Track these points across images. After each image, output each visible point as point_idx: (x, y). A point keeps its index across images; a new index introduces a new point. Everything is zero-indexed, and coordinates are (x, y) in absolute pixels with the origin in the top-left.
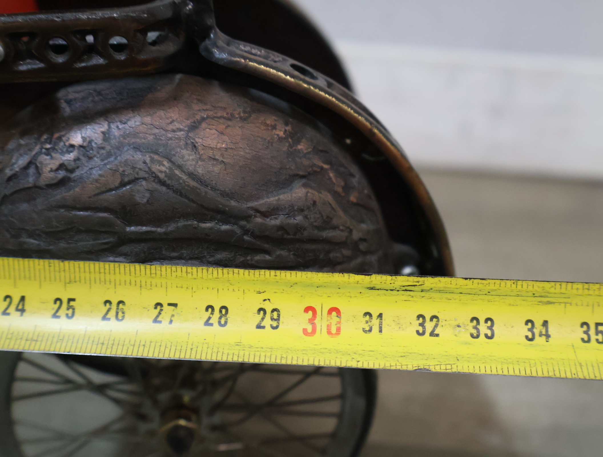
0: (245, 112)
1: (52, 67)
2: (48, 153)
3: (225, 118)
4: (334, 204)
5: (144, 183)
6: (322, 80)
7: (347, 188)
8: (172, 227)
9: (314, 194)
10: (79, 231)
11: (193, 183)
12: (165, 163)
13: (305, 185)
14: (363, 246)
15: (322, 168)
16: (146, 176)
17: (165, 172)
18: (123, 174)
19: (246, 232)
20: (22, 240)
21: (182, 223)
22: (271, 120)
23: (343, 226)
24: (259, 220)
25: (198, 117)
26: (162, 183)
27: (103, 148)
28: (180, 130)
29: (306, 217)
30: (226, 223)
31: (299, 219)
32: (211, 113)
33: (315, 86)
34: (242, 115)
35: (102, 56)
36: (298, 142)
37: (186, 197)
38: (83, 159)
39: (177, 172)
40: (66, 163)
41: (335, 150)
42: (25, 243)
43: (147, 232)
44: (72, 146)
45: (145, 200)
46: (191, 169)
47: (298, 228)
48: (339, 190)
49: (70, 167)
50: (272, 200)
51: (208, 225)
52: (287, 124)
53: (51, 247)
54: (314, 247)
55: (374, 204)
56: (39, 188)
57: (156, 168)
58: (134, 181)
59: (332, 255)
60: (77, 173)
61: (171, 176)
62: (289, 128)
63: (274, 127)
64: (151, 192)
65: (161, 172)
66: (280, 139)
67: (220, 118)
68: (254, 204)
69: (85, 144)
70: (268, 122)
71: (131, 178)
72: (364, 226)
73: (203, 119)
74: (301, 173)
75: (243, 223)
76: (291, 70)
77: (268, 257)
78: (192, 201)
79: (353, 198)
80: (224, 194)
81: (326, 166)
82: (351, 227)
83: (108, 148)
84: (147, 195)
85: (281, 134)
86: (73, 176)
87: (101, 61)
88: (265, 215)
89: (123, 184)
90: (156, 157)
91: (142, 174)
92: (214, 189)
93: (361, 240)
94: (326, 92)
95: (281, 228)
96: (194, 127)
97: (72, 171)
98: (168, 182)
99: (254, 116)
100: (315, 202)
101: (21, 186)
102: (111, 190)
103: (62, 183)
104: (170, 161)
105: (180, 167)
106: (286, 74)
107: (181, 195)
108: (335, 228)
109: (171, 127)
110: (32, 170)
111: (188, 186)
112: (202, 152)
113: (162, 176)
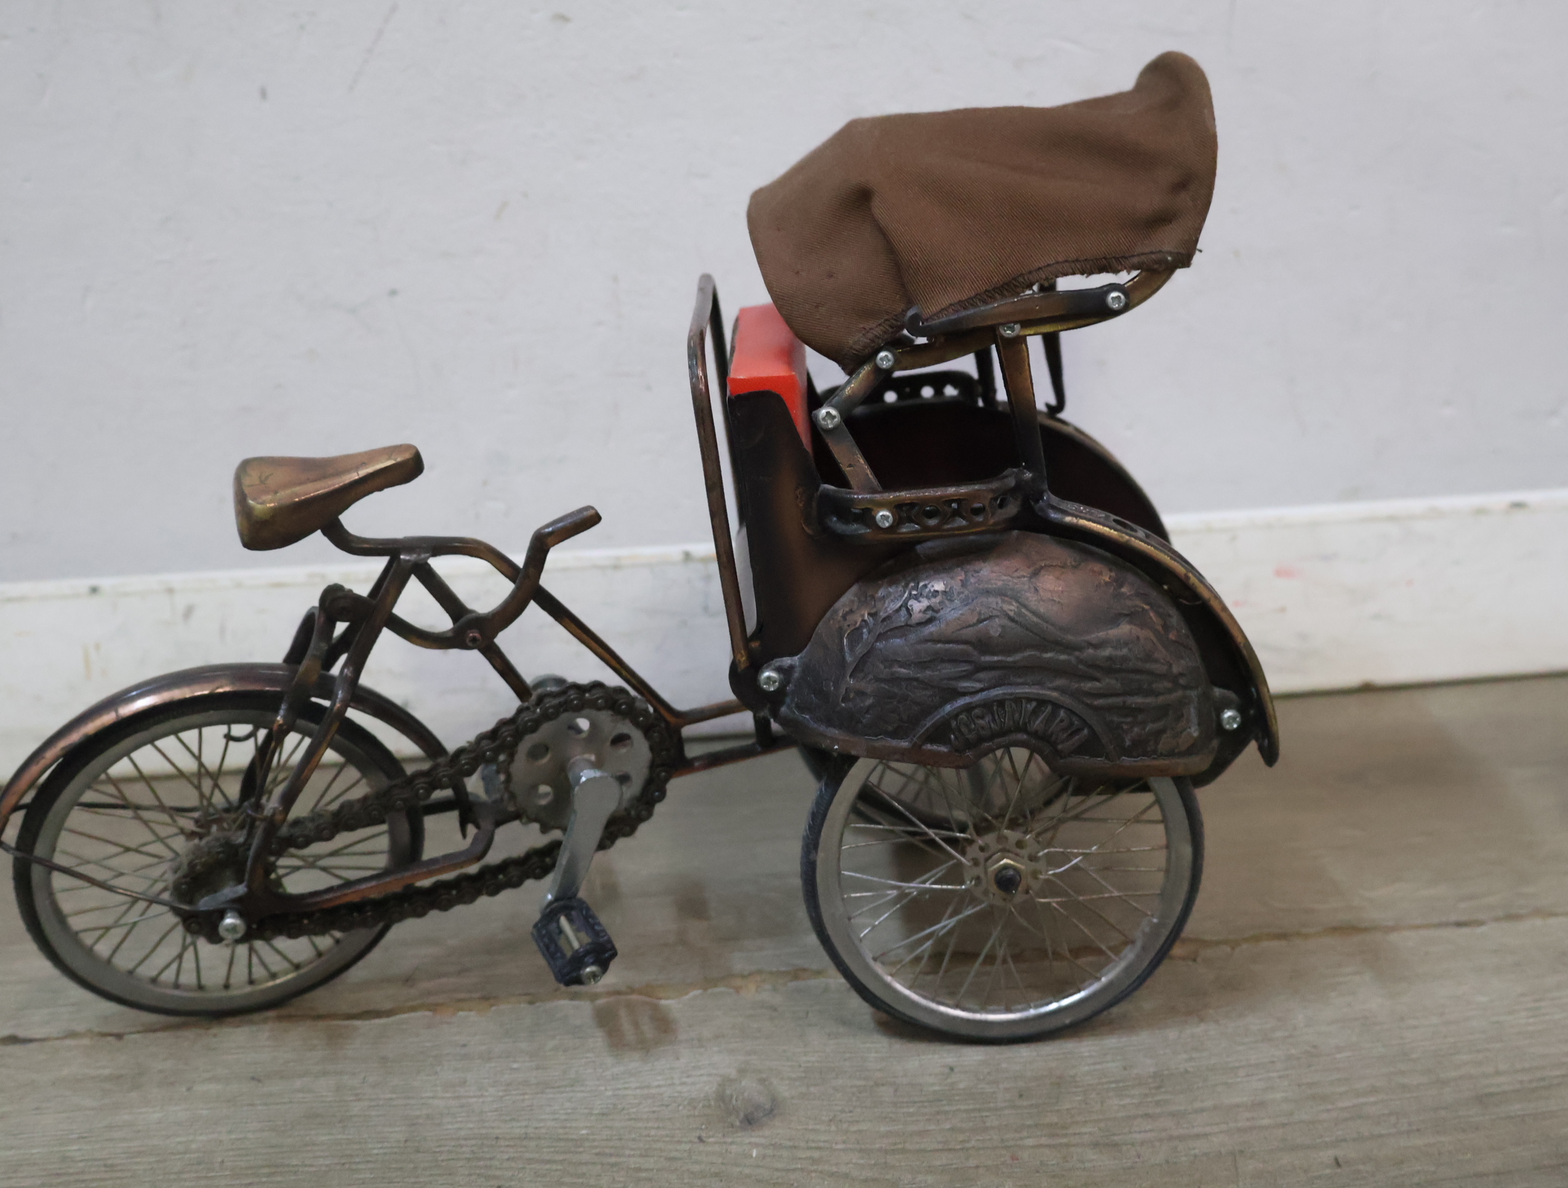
0: (1075, 561)
1: (926, 529)
2: (916, 598)
3: (1059, 566)
4: (1155, 640)
5: (997, 620)
6: (1141, 532)
7: (1166, 627)
8: (1018, 657)
9: (1136, 630)
10: (943, 661)
11: (1035, 619)
12: (1014, 603)
13: (1130, 623)
14: (1182, 681)
15: (1143, 608)
16: (999, 614)
17: (1014, 611)
18: (980, 614)
19: (1080, 661)
20: (894, 669)
21: (1027, 653)
22: (1097, 567)
23: (1164, 660)
24: (1091, 651)
25: (1037, 566)
26: (1012, 619)
27: (963, 593)
28: (1024, 577)
29: (1131, 650)
30: (1063, 653)
31: (1125, 651)
32: (1048, 563)
33: (1136, 538)
34: (1073, 563)
35: (963, 518)
36: (1121, 586)
37: (1032, 632)
38: (947, 602)
39: (1023, 610)
40: (932, 605)
41: (1154, 594)
42: (897, 672)
43: (998, 661)
44: (937, 591)
45: (998, 634)
46: (1034, 608)
47: (1125, 659)
48: (1160, 628)
49: (935, 609)
50: (1102, 634)
51: (1049, 655)
52: (1111, 570)
53: (919, 675)
54: (1138, 677)
55: (1191, 642)
56: (910, 626)
57: (1006, 607)
58: (990, 618)
59: (1154, 686)
60: (942, 612)
61: (1020, 614)
62: (1113, 574)
63: (1101, 573)
64: (1003, 627)
65: (1011, 610)
66: (1107, 583)
67: (1055, 566)
68: (1088, 638)
69: (948, 590)
70: (1095, 569)
71: (987, 616)
72: (1183, 662)
73: (1042, 568)
74: (1125, 612)
75: (1077, 653)
76: (1114, 524)
77: (1098, 684)
78: (1036, 634)
79: (1172, 636)
80: (1061, 629)
81: (1146, 607)
82: (1171, 662)
83: (966, 592)
84: (1000, 630)
85: (1107, 579)
86: (938, 615)
87: (964, 523)
88: (1096, 646)
89: (980, 621)
90: (1006, 599)
91: (995, 613)
92: (1053, 625)
93: (1181, 675)
94: (1145, 542)
95: (1110, 658)
96: (1036, 574)
97: (937, 611)
98: (1017, 618)
99: (1083, 564)
100: (1138, 638)
101: (894, 625)
102: (970, 626)
103: (930, 621)
104: (1017, 601)
105: (1025, 607)
106: (1111, 528)
107: (1027, 629)
108: (1156, 661)
109: (1016, 574)
110: (903, 612)
111: (1033, 622)
112: (1042, 594)
113: (1012, 614)
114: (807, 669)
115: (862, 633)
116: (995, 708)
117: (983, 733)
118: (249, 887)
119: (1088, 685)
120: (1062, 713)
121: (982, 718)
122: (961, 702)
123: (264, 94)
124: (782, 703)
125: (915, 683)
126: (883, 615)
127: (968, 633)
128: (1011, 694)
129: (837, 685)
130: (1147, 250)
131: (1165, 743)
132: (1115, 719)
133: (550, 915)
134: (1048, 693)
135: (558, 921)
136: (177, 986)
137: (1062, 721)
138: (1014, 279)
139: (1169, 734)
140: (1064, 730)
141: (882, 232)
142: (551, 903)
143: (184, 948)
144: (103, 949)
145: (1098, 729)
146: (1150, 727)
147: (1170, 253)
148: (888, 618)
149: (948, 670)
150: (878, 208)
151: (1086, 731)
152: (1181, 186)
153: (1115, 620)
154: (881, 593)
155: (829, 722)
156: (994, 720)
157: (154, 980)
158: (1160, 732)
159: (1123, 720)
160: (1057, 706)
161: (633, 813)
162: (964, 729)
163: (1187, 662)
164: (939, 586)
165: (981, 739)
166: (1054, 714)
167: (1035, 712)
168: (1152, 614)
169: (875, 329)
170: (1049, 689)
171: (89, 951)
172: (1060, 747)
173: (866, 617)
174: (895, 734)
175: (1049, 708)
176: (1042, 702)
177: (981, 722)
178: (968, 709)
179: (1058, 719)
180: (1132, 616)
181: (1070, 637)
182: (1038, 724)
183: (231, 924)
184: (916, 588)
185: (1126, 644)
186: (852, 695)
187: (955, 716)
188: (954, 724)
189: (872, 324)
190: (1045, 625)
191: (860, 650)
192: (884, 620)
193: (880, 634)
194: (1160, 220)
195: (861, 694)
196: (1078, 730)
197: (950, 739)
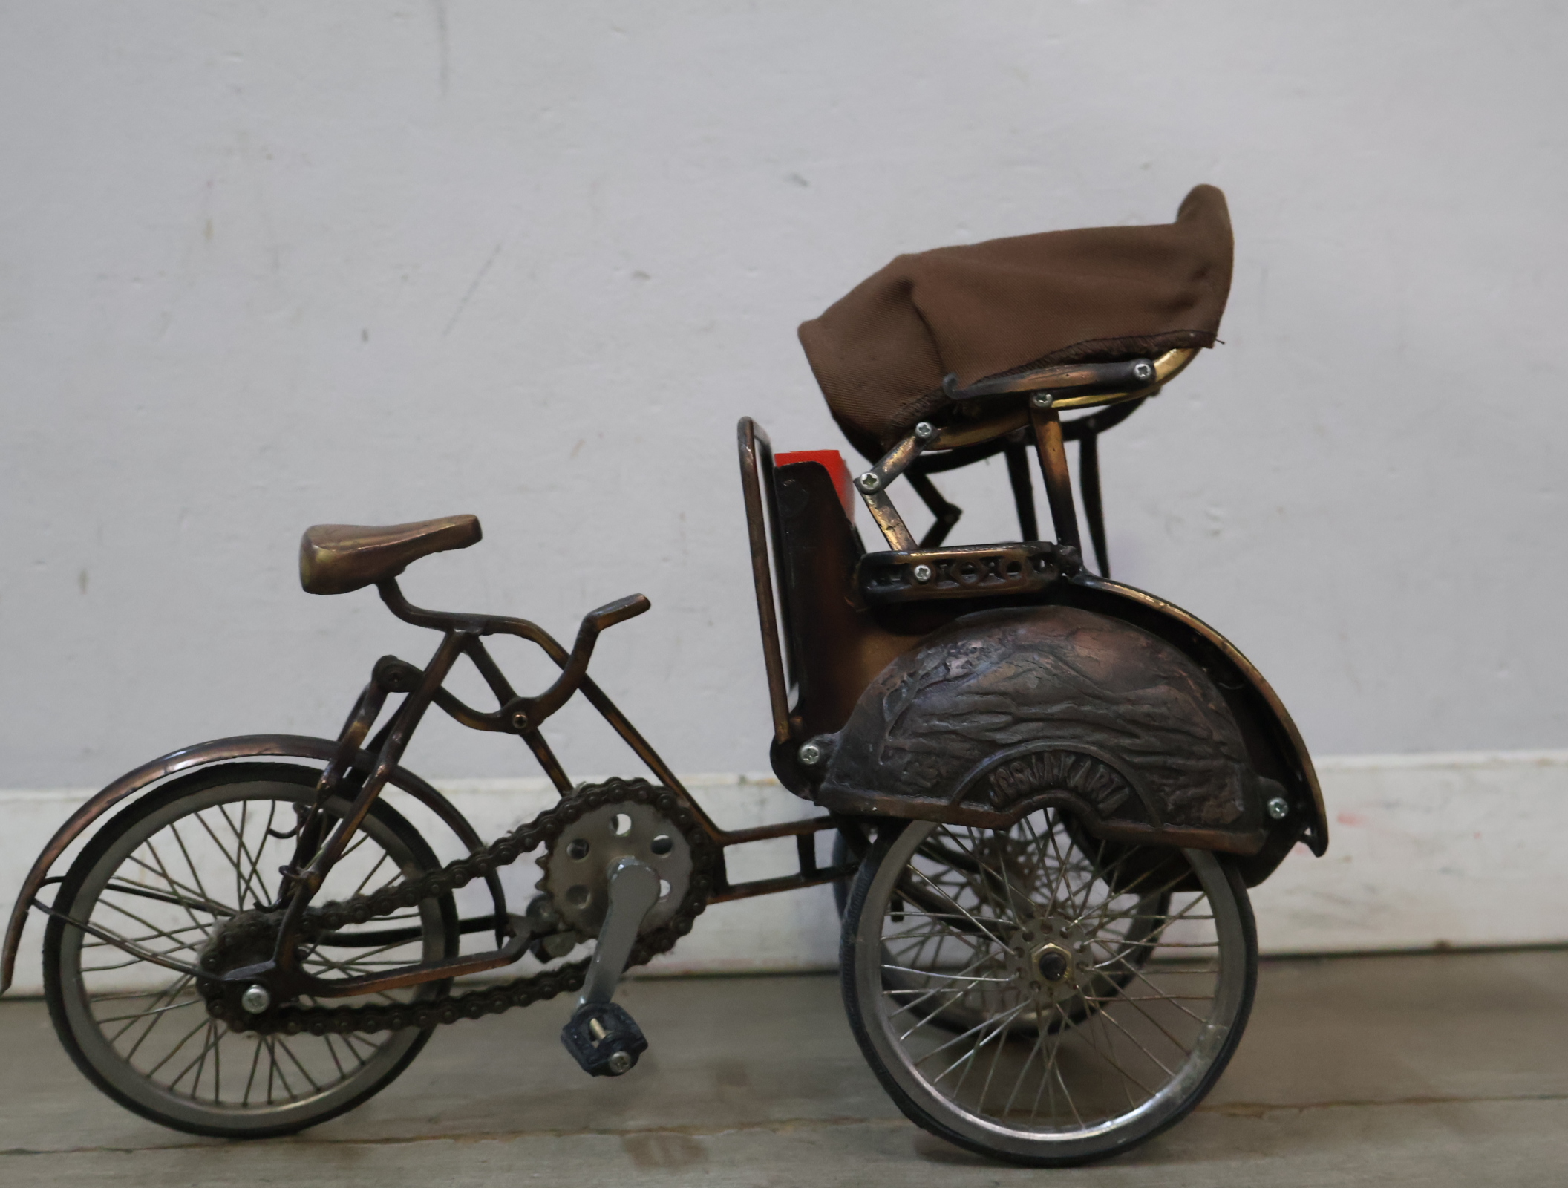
0: (1112, 627)
1: (964, 586)
2: (955, 656)
3: (1096, 630)
4: (1194, 705)
5: (1034, 673)
7: (1206, 697)
8: (1056, 709)
9: (1174, 693)
10: (979, 713)
11: (1073, 672)
12: (1051, 657)
13: (1168, 684)
14: (1224, 750)
15: (1181, 675)
16: (1036, 667)
17: (1051, 664)
18: (1017, 666)
19: (1118, 716)
21: (1065, 705)
23: (1204, 725)
24: (1129, 707)
25: (1073, 628)
26: (1049, 672)
27: (1000, 648)
28: (1061, 636)
29: (1169, 709)
30: (1101, 707)
31: (1163, 710)
32: (1084, 626)
34: (1110, 629)
35: (1001, 576)
36: (1159, 652)
37: (1069, 684)
38: (984, 658)
39: (1060, 664)
40: (970, 660)
41: (1192, 667)
43: (1036, 713)
44: (975, 649)
45: (1036, 687)
46: (1071, 663)
47: (1163, 717)
48: (1198, 695)
49: (973, 664)
50: (1139, 692)
51: (1087, 708)
52: (1148, 639)
53: (956, 727)
56: (949, 680)
57: (1043, 660)
58: (1028, 671)
59: (1195, 749)
60: (979, 668)
61: (1056, 666)
62: (1150, 642)
63: (1137, 639)
64: (1040, 679)
65: (1047, 663)
66: (1144, 648)
67: (1092, 629)
68: (1125, 694)
69: (985, 647)
70: (1132, 635)
71: (1024, 669)
72: (1223, 732)
73: (1078, 629)
74: (1163, 675)
75: (1115, 708)
77: (1137, 741)
78: (1074, 687)
79: (1212, 706)
80: (1099, 684)
81: (1184, 674)
82: (1212, 729)
83: (1004, 648)
84: (1038, 683)
85: (1144, 645)
86: (975, 669)
87: (1002, 581)
88: (1134, 702)
89: (1018, 674)
90: (1043, 653)
91: (1032, 666)
92: (1090, 679)
93: (1223, 743)
95: (1148, 715)
96: (1073, 634)
97: (975, 666)
98: (1054, 671)
99: (1119, 630)
100: (1176, 699)
101: (933, 681)
102: (1007, 678)
103: (967, 675)
104: (1054, 656)
105: (1062, 661)
107: (1064, 681)
108: (1196, 725)
109: (1053, 633)
110: (941, 670)
111: (1070, 674)
112: (1079, 652)
113: (1048, 667)
114: (846, 739)
115: (901, 694)
116: (1034, 761)
117: (1022, 787)
118: (276, 961)
119: (1126, 742)
120: (1102, 769)
121: (1020, 771)
122: (999, 755)
123: (365, 336)
124: (821, 779)
125: (953, 736)
126: (921, 672)
127: (1005, 686)
128: (1050, 746)
129: (876, 745)
130: (1170, 330)
131: (1209, 810)
132: (1156, 778)
133: (581, 1018)
134: (1087, 746)
135: (589, 1024)
136: (193, 1098)
137: (1101, 777)
138: (1046, 356)
139: (1211, 802)
140: (1105, 786)
141: (920, 315)
142: (582, 1006)
143: (207, 1048)
144: (123, 1047)
145: (1140, 789)
146: (1191, 792)
147: (1193, 331)
148: (927, 674)
149: (985, 720)
150: (918, 298)
151: (1127, 790)
152: (1201, 274)
153: (1153, 681)
154: (920, 656)
155: (870, 786)
156: (1033, 774)
157: (171, 1089)
158: (1203, 799)
159: (1164, 781)
160: (1096, 761)
161: (671, 924)
162: (1003, 783)
163: (1229, 733)
164: (977, 644)
165: (1021, 795)
166: (1092, 770)
167: (1075, 767)
168: (1190, 682)
169: (915, 403)
170: (1088, 743)
171: (108, 1045)
172: (1101, 806)
173: (905, 679)
174: (932, 792)
175: (1088, 763)
176: (1081, 756)
177: (1020, 775)
178: (1006, 762)
179: (1098, 776)
180: (1170, 680)
181: (1108, 693)
182: (1076, 780)
183: (254, 994)
184: (956, 647)
185: (1165, 703)
186: (891, 753)
187: (993, 769)
188: (992, 779)
189: (912, 400)
190: (1082, 678)
191: (899, 707)
192: (922, 677)
193: (919, 691)
194: (1183, 304)
195: (900, 750)
196: (1119, 788)
197: (989, 796)
